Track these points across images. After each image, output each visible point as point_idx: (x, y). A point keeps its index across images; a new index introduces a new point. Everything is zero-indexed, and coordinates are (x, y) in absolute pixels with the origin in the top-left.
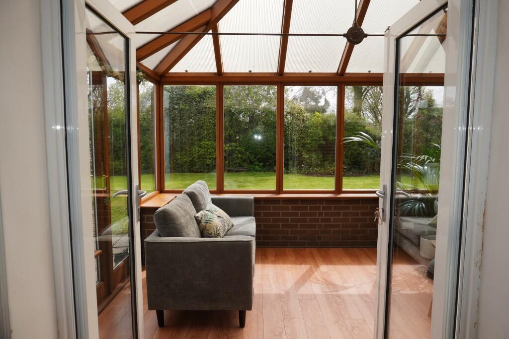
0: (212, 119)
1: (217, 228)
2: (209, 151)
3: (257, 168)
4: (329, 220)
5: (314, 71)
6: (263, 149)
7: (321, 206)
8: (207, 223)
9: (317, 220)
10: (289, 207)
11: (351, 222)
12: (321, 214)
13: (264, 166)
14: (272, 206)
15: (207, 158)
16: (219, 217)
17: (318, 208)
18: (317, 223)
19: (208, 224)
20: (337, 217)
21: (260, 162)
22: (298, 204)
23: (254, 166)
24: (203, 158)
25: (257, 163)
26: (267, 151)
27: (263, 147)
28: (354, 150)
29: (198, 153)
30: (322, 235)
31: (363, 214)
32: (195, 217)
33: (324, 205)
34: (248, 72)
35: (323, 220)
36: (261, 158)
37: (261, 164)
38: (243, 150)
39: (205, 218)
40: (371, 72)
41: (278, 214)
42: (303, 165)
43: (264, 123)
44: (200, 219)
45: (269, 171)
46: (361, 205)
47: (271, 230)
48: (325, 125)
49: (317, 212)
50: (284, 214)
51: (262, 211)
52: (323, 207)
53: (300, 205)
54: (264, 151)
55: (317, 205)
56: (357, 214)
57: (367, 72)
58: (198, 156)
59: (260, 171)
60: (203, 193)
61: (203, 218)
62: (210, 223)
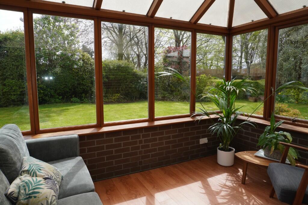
0: (14, 61)
1: (47, 202)
2: (13, 89)
3: (57, 100)
4: (148, 146)
5: (127, 11)
6: (62, 86)
7: (141, 134)
8: (30, 197)
9: (138, 148)
10: (112, 139)
11: (165, 145)
12: (141, 142)
13: (63, 98)
14: (95, 140)
15: (12, 95)
16: (45, 179)
17: (138, 137)
18: (138, 151)
19: (31, 200)
20: (153, 143)
21: (60, 96)
22: (121, 135)
23: (54, 99)
24: (8, 95)
25: (57, 96)
26: (65, 87)
27: (61, 84)
28: (127, 85)
29: (2, 90)
30: (143, 160)
31: (174, 137)
32: (6, 195)
33: (144, 133)
34: (61, 2)
35: (143, 147)
36: (60, 92)
37: (61, 97)
38: (45, 87)
39: (25, 190)
40: (172, 19)
41: (102, 148)
42: (92, 97)
43: (61, 66)
44: (15, 195)
45: (66, 102)
46: (172, 129)
47: (96, 164)
48: (106, 69)
49: (138, 140)
50: (108, 147)
51: (86, 148)
52: (142, 135)
53: (122, 136)
54: (63, 87)
55: (138, 134)
56: (169, 138)
57: (169, 18)
58: (3, 93)
59: (60, 103)
60: (15, 142)
61: (22, 191)
62: (35, 197)
